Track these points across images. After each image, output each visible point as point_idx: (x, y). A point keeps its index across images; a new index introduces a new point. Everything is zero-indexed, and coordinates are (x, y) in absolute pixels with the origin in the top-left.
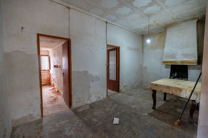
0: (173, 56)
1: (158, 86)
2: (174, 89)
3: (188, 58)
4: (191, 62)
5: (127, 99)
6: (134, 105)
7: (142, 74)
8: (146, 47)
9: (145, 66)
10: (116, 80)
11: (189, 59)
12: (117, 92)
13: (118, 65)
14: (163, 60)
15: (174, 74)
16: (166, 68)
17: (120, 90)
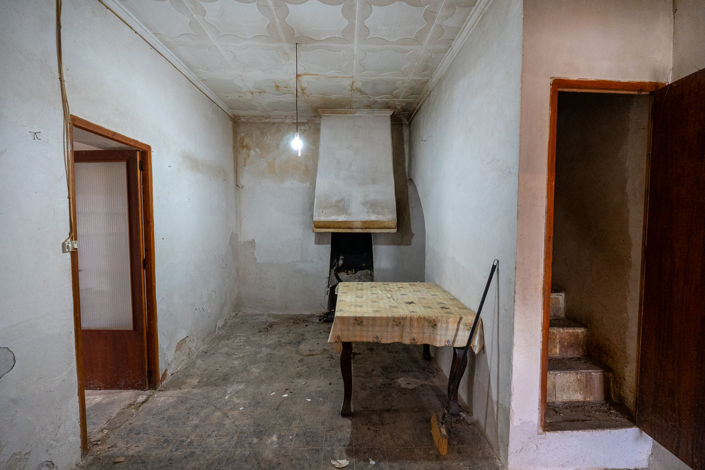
0: (341, 206)
1: (365, 322)
2: (415, 324)
3: (378, 213)
4: (386, 225)
5: (218, 414)
6: (270, 436)
7: (237, 271)
8: (247, 168)
9: (250, 239)
10: (130, 327)
11: (381, 218)
12: (141, 387)
13: (142, 246)
14: (315, 219)
15: (338, 260)
16: (318, 242)
17: (161, 373)
